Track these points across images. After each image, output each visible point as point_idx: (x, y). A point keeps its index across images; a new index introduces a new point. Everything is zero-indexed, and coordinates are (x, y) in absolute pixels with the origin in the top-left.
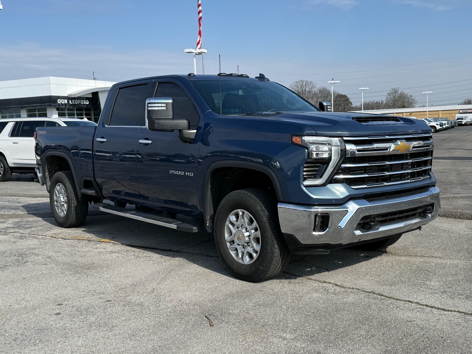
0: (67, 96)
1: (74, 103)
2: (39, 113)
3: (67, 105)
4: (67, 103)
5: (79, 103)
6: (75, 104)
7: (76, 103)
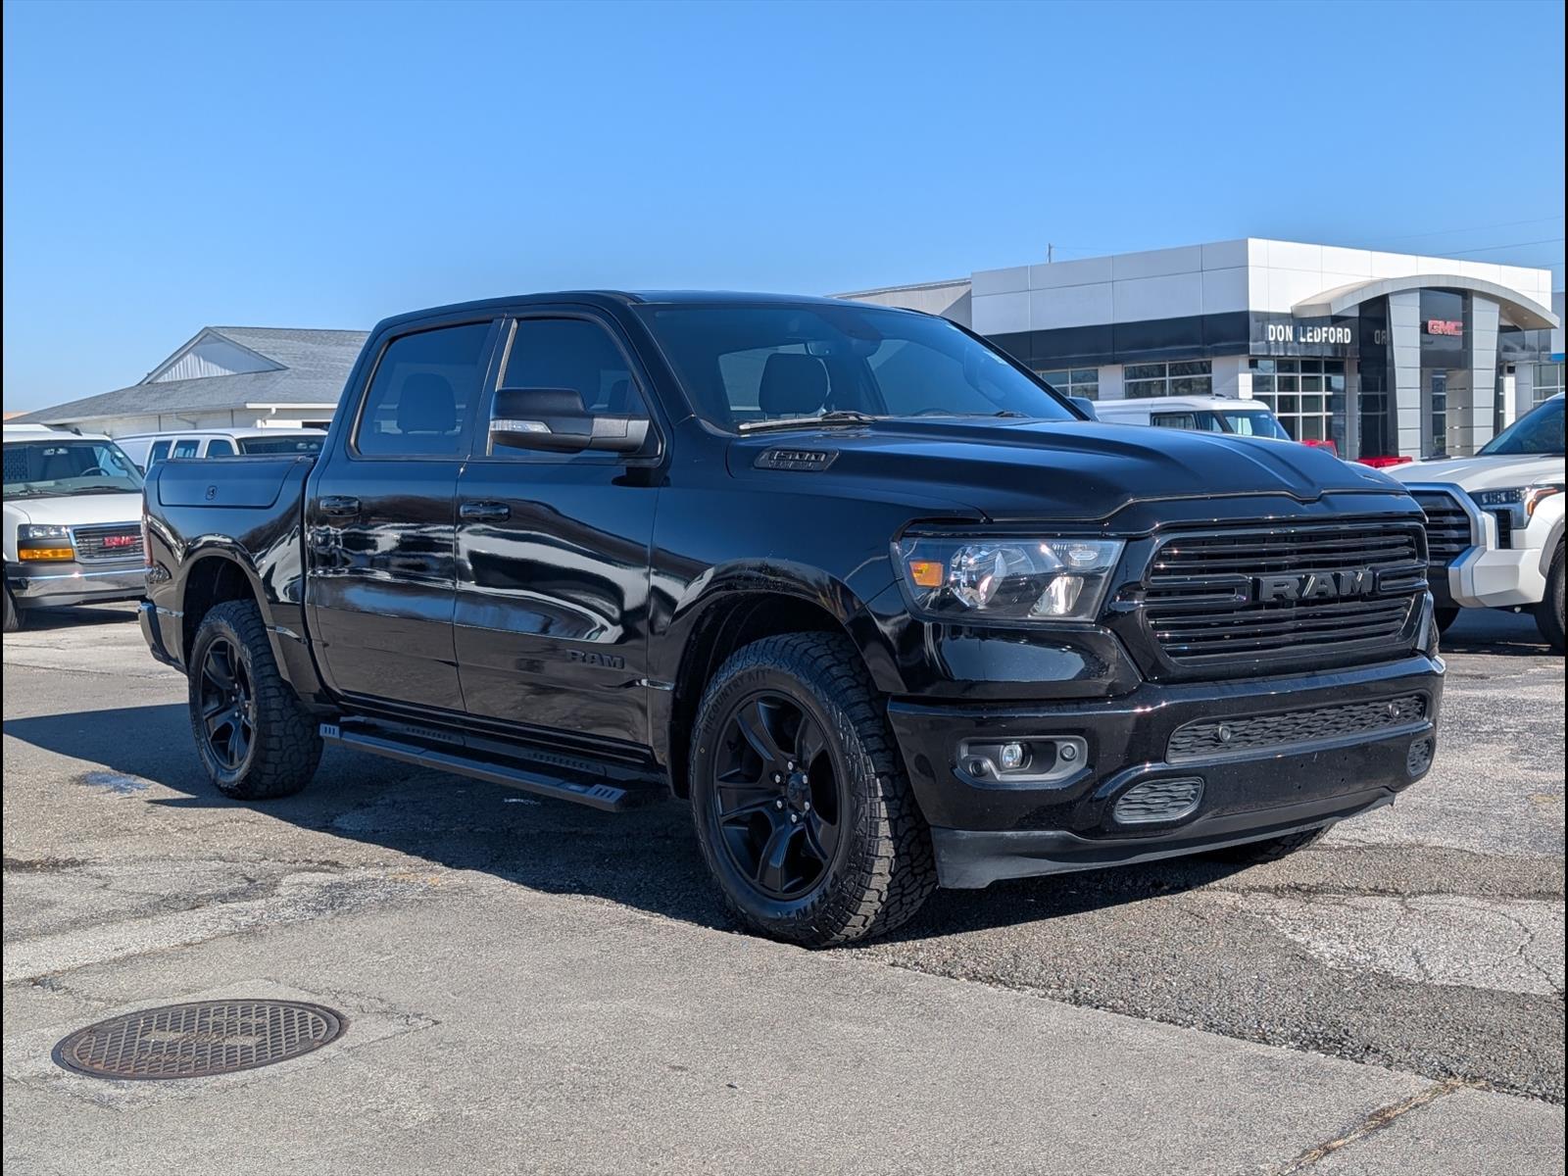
0: (1292, 315)
1: (1311, 337)
2: (1173, 380)
3: (1289, 345)
4: (1291, 339)
5: (1324, 340)
6: (1314, 343)
7: (1317, 340)
